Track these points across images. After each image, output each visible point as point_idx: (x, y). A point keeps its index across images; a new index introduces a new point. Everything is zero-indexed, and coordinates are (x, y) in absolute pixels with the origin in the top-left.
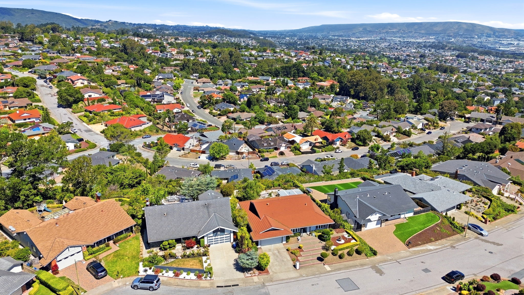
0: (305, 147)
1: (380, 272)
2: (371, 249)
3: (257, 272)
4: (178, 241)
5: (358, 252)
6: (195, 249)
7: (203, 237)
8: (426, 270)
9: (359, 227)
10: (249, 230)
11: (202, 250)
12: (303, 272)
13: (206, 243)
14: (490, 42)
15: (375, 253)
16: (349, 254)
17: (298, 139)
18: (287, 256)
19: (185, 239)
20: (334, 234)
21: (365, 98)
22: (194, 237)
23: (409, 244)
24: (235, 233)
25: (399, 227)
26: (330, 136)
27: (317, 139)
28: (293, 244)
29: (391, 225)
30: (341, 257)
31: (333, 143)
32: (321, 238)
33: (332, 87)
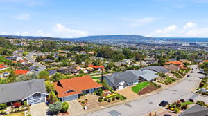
0: (86, 72)
1: (130, 106)
2: (123, 97)
3: (61, 114)
4: (9, 104)
5: (117, 98)
6: (20, 108)
7: (26, 100)
8: (151, 103)
9: (115, 89)
10: (56, 93)
11: (25, 108)
12: (89, 111)
13: (28, 103)
14: (146, 41)
15: (125, 98)
16: (113, 100)
17: (82, 69)
18: (80, 104)
19: (13, 102)
20: (104, 92)
21: (108, 57)
22: (20, 101)
23: (140, 94)
24: (47, 96)
25: (133, 88)
26: (96, 67)
27: (90, 68)
28: (82, 99)
29: (130, 88)
30: (109, 101)
31: (97, 69)
32: (97, 94)
33: (95, 54)
